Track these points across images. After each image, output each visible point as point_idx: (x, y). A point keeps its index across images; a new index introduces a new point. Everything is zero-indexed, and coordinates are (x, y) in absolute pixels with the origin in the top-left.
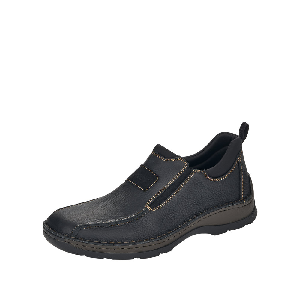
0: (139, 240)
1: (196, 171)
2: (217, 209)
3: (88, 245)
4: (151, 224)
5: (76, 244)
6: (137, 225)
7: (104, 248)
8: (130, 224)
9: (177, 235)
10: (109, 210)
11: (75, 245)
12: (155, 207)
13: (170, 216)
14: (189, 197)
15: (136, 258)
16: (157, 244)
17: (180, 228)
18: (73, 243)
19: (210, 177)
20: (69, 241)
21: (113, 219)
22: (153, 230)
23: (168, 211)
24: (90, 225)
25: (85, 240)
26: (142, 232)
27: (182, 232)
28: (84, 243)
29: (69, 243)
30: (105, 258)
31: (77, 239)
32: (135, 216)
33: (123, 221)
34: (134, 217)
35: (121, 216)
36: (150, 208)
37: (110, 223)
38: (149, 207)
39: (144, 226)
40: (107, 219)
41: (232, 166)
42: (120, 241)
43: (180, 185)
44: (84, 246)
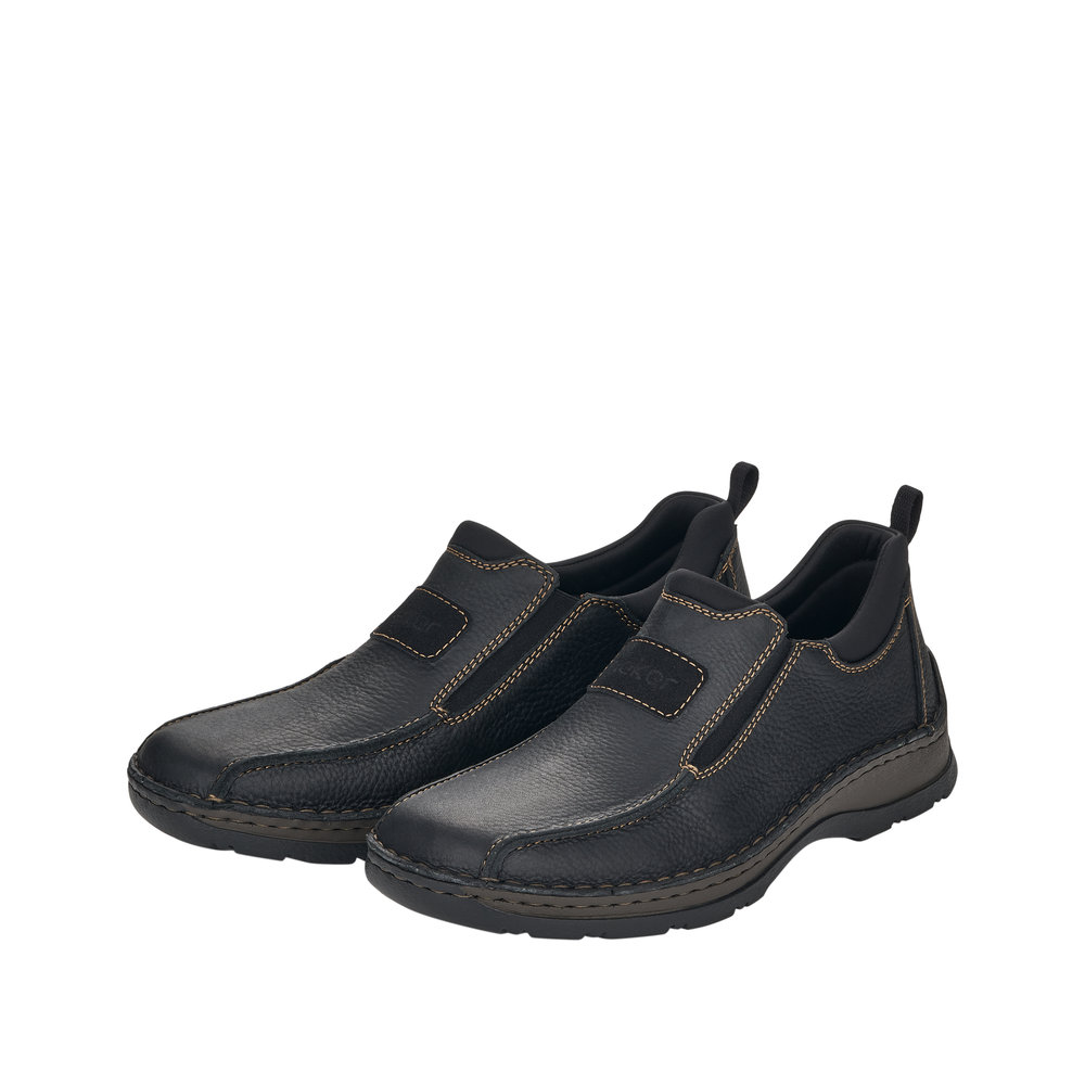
0: (680, 871)
1: (805, 645)
2: (868, 759)
3: (536, 898)
4: (704, 821)
5: (501, 900)
6: (666, 825)
7: (582, 903)
8: (648, 824)
9: (775, 847)
10: (574, 785)
11: (497, 903)
12: (708, 766)
13: (751, 791)
14: (792, 728)
15: (673, 927)
16: (728, 879)
17: (783, 823)
18: (488, 895)
19: (842, 659)
20: (477, 892)
21: (593, 811)
22: (714, 835)
23: (745, 776)
24: (535, 835)
25: (527, 885)
26: (683, 845)
27: (787, 836)
28: (524, 893)
29: (476, 897)
30: (585, 937)
31: (502, 882)
32: (657, 799)
33: (627, 814)
34: (653, 802)
35: (612, 801)
36: (696, 769)
37: (589, 825)
38: (691, 766)
39: (685, 828)
40: (576, 813)
41: (894, 623)
42: (627, 880)
43: (765, 692)
44: (523, 903)
